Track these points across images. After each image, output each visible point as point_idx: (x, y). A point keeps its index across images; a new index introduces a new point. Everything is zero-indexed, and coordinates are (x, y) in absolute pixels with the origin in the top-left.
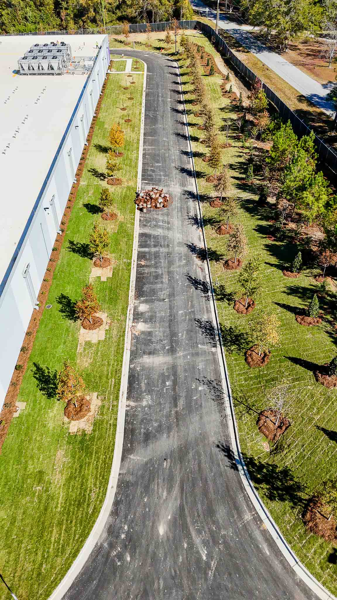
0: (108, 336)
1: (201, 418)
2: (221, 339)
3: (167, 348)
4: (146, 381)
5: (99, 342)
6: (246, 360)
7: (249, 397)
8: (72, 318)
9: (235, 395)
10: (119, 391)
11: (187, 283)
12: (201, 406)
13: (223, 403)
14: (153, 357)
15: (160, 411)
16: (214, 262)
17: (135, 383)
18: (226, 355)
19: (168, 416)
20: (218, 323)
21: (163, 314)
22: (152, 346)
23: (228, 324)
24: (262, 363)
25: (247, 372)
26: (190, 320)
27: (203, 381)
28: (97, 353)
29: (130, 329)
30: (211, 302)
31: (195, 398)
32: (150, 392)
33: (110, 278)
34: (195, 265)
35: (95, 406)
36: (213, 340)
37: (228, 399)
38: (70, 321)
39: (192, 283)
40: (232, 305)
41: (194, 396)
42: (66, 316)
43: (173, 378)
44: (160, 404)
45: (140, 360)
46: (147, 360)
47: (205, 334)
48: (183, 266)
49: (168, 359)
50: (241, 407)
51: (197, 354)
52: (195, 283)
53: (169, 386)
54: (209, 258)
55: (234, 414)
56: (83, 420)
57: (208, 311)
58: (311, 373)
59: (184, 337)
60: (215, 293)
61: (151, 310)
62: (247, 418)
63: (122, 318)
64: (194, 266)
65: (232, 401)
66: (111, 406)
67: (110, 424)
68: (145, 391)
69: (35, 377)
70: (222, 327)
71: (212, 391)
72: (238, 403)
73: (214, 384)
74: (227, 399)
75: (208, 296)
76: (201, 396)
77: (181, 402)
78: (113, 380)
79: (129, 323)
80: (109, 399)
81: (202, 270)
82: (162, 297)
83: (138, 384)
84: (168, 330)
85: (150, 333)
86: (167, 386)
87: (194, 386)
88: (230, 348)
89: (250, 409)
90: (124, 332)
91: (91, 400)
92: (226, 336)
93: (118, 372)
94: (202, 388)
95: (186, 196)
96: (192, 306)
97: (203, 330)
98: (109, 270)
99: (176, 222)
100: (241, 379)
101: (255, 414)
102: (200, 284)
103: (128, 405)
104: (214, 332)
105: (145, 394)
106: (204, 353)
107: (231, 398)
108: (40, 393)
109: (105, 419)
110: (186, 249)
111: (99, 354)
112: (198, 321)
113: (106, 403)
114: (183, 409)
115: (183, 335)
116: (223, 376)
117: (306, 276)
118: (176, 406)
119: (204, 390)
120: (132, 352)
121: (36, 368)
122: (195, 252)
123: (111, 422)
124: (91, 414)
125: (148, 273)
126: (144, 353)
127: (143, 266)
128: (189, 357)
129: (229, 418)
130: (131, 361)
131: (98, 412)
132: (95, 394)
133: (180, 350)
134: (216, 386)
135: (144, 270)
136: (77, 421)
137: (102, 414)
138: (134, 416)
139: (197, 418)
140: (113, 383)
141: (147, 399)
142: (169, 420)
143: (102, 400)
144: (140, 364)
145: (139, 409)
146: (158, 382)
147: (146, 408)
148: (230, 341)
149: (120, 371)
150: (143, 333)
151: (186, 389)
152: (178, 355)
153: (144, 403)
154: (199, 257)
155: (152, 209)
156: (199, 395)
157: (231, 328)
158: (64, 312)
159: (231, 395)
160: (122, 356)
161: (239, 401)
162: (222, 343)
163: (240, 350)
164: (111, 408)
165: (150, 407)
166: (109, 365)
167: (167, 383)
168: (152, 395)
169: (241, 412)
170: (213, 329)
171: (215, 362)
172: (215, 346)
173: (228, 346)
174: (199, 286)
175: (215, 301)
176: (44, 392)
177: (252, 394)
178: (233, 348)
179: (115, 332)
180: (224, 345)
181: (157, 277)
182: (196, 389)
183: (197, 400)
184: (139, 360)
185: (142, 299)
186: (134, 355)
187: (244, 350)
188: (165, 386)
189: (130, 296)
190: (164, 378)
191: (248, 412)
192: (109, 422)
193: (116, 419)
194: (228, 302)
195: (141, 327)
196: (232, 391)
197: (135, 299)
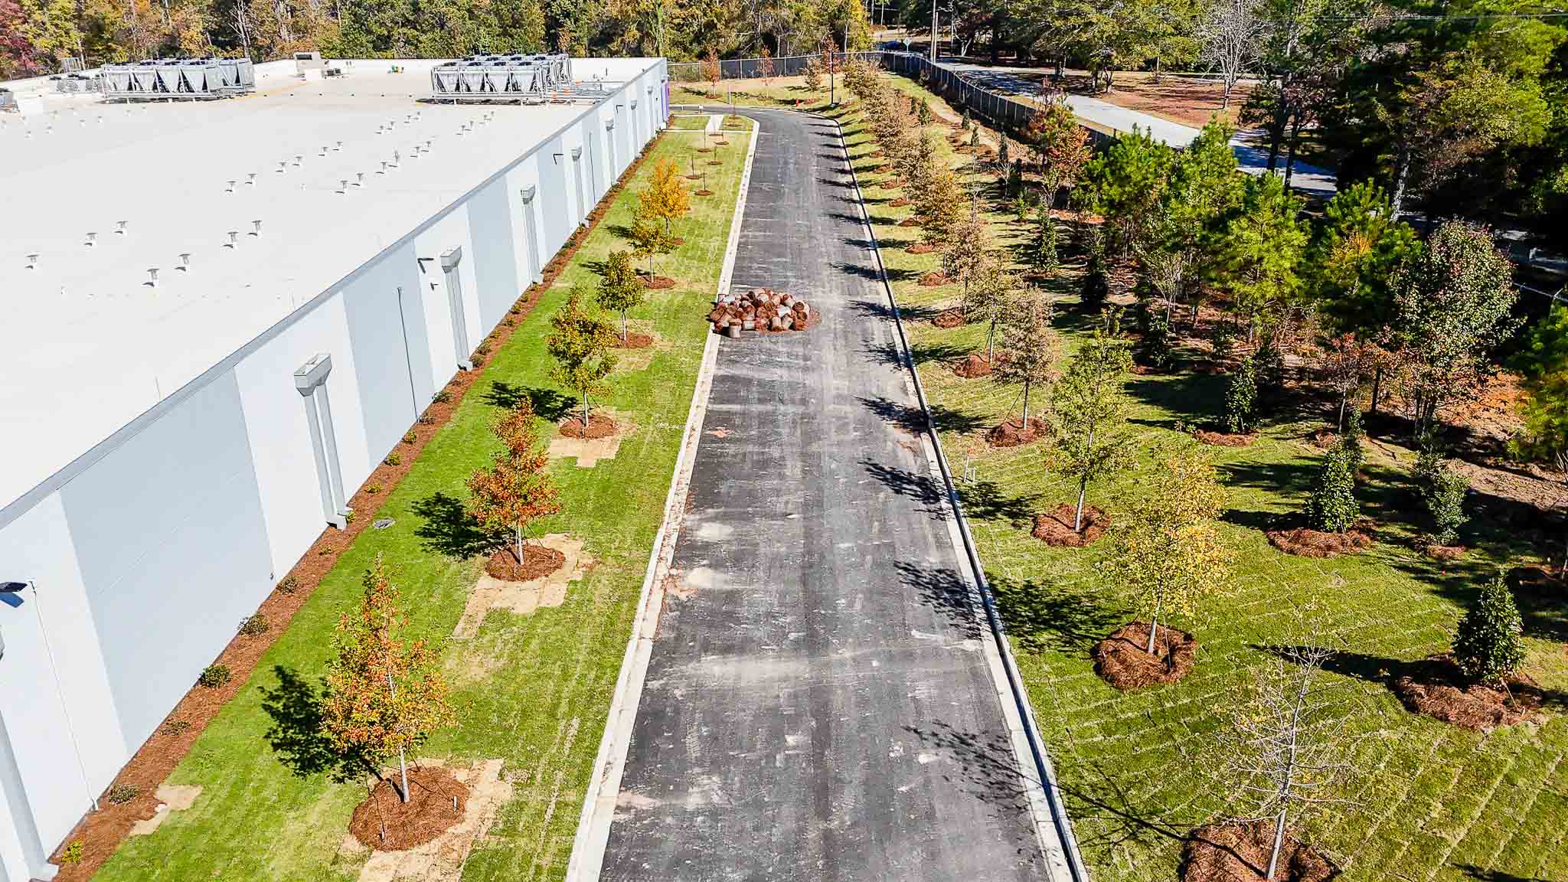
0: (575, 597)
1: (933, 856)
2: (997, 614)
3: (792, 636)
4: (704, 729)
5: (540, 613)
6: (1098, 670)
7: (1130, 785)
8: (457, 551)
9: (1069, 780)
10: (595, 756)
11: (867, 478)
12: (930, 815)
13: (1021, 809)
14: (739, 662)
15: (756, 829)
16: (954, 433)
17: (659, 735)
18: (1018, 660)
19: (794, 846)
20: (980, 571)
21: (783, 549)
22: (739, 631)
23: (1017, 577)
24: (1166, 672)
25: (1110, 706)
26: (878, 565)
27: (935, 735)
28: (527, 643)
29: (658, 584)
30: (952, 524)
31: (903, 789)
32: (716, 765)
33: (607, 461)
34: (892, 441)
35: (484, 801)
36: (967, 619)
37: (1040, 794)
38: (446, 559)
39: (885, 479)
40: (1029, 528)
41: (902, 783)
42: (437, 544)
43: (813, 723)
44: (759, 805)
45: (690, 668)
46: (714, 669)
47: (934, 602)
48: (853, 442)
49: (799, 668)
50: (1103, 821)
51: (909, 656)
52: (896, 480)
53: (794, 748)
54: (936, 426)
55: (1072, 842)
56: (424, 848)
57: (942, 544)
58: (1380, 689)
59: (858, 606)
60: (962, 500)
61: (740, 539)
62: (1133, 856)
63: (637, 553)
64: (889, 444)
65: (1058, 802)
66: (553, 806)
67: (538, 867)
68: (699, 762)
69: (267, 708)
70: (995, 582)
71: (976, 768)
72: (1086, 804)
73: (981, 744)
74: (1035, 795)
75: (941, 509)
76: (927, 782)
77: (847, 804)
78: (576, 722)
79: (657, 569)
80: (547, 783)
81: (917, 452)
82: (780, 508)
83: (674, 740)
84: (798, 587)
85: (731, 597)
86: (787, 749)
87: (897, 750)
88: (1031, 638)
89: (1142, 824)
90: (637, 589)
91: (473, 782)
92: (1013, 606)
93: (597, 700)
94: (933, 758)
95: (861, 311)
96: (885, 531)
97: (928, 592)
98: (606, 445)
99: (830, 355)
100: (1090, 728)
101: (1168, 842)
102: (910, 482)
103: (623, 804)
104: (968, 598)
105: (697, 770)
106: (936, 653)
107: (1055, 790)
108: (268, 756)
109: (518, 847)
110: (861, 409)
111: (535, 644)
112: (905, 569)
113: (534, 797)
114: (854, 824)
115: (851, 605)
116: (1013, 721)
117: (1277, 439)
118: (824, 814)
119: (940, 764)
120: (658, 646)
121: (280, 683)
122: (889, 415)
123: (546, 861)
124: (460, 829)
125: (735, 456)
126: (707, 647)
127: (722, 440)
128: (875, 663)
129: (1052, 859)
130: (653, 671)
131: (495, 824)
132: (496, 765)
133: (843, 645)
134: (988, 752)
135: (722, 448)
136: (400, 854)
137: (511, 831)
138: (646, 843)
139: (917, 857)
140: (573, 731)
141: (706, 788)
142: (796, 860)
143: (518, 786)
144: (688, 678)
145: (669, 820)
146: (754, 732)
147: (700, 819)
148: (1031, 620)
149: (607, 697)
150: (705, 593)
151: (866, 757)
152: (834, 657)
153: (693, 800)
154: (905, 427)
155: (758, 332)
156: (920, 779)
157: (1029, 585)
158: (433, 536)
159: (1052, 781)
160: (620, 655)
161: (1092, 801)
162: (1000, 625)
163: (1071, 643)
164: (550, 812)
165: (714, 813)
166: (566, 676)
167: (791, 740)
168: (725, 776)
169: (1102, 837)
170: (964, 588)
171: (979, 679)
172: (975, 635)
173: (1026, 633)
174: (905, 486)
175: (964, 520)
176: (288, 755)
177: (1141, 773)
178: (1043, 637)
179: (604, 588)
180: (1009, 630)
181: (764, 463)
182: (908, 760)
183: (910, 795)
184: (684, 668)
185: (710, 510)
186: (663, 655)
187: (1088, 642)
188: (782, 746)
189: (669, 503)
190: (777, 722)
191: (1133, 836)
192: (535, 861)
193: (568, 851)
194: (1011, 521)
195: (700, 578)
196: (1057, 769)
197: (687, 511)
